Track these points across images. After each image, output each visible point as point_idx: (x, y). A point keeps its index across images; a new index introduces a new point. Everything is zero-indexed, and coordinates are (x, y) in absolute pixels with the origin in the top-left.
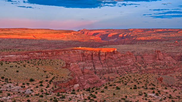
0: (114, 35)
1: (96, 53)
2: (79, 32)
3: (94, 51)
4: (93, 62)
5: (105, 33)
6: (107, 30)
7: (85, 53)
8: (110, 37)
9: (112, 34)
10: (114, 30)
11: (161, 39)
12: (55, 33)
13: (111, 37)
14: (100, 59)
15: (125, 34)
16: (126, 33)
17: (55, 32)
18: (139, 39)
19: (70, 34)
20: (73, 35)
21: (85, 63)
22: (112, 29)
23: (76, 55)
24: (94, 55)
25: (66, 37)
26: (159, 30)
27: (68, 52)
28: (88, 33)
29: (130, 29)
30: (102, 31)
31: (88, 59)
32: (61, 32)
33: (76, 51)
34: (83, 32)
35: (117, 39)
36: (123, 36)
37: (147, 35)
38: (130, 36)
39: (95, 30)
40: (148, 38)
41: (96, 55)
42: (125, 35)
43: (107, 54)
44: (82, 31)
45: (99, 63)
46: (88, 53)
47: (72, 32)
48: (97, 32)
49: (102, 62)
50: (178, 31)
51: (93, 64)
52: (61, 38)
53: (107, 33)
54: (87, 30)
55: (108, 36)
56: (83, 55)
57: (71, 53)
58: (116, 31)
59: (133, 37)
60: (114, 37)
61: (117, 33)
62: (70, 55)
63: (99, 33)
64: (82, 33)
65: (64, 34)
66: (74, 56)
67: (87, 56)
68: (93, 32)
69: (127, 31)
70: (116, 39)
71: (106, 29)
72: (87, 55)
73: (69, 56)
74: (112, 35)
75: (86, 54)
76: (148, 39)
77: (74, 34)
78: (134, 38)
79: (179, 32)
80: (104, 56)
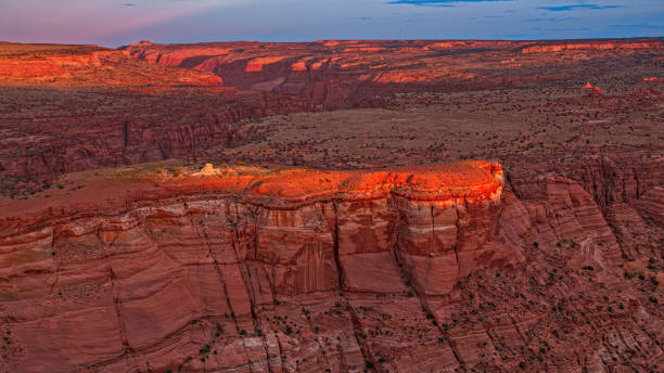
0: (271, 64)
1: (367, 220)
2: (126, 53)
3: (352, 209)
4: (356, 322)
5: (232, 58)
6: (239, 47)
7: (271, 225)
8: (253, 72)
9: (261, 61)
10: (262, 48)
11: (476, 78)
12: (11, 57)
13: (258, 73)
14: (412, 285)
15: (316, 60)
16: (320, 55)
17: (15, 50)
18: (385, 79)
19: (84, 60)
20: (98, 64)
21: (285, 340)
22: (256, 42)
23: (184, 256)
24: (354, 238)
25: (67, 75)
26: (442, 45)
27: (99, 230)
28: (160, 56)
29: (326, 41)
30: (218, 51)
31: (298, 290)
32: (40, 52)
33: (178, 209)
34: (140, 53)
35: (286, 81)
36: (309, 70)
37: (409, 63)
38: (337, 67)
39: (189, 46)
40: (422, 75)
41: (363, 241)
42: (317, 65)
43: (473, 225)
44: (135, 50)
45: (421, 332)
46: (299, 226)
47: (96, 54)
48: (198, 52)
49: (441, 315)
50: (521, 48)
51: (359, 336)
52: (45, 78)
53: (241, 57)
54: (154, 46)
55: (248, 70)
56: (254, 251)
57: (134, 237)
58: (275, 49)
59: (352, 73)
60: (269, 72)
61: (280, 59)
62: (120, 265)
63: (208, 57)
64: (136, 55)
65: (60, 63)
66: (158, 270)
67: (293, 262)
68: (180, 55)
69: (316, 48)
70: (280, 81)
71: (233, 43)
72: (285, 252)
73: (113, 276)
74: (264, 66)
75: (284, 238)
76: (421, 79)
77: (105, 61)
78: (363, 78)
79: (525, 51)
80: (444, 251)
